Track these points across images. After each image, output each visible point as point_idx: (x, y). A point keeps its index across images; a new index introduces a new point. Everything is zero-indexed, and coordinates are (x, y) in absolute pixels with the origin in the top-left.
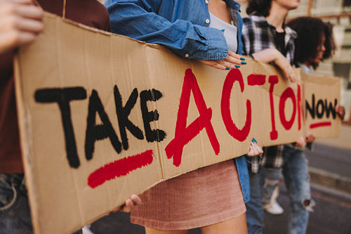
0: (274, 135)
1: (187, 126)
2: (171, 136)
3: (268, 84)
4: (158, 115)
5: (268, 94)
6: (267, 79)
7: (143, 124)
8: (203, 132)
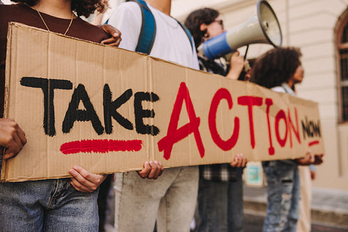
0: (272, 151)
1: (178, 128)
2: (163, 133)
3: (264, 106)
4: (154, 114)
5: (265, 114)
6: (264, 101)
7: (134, 118)
8: (191, 136)
